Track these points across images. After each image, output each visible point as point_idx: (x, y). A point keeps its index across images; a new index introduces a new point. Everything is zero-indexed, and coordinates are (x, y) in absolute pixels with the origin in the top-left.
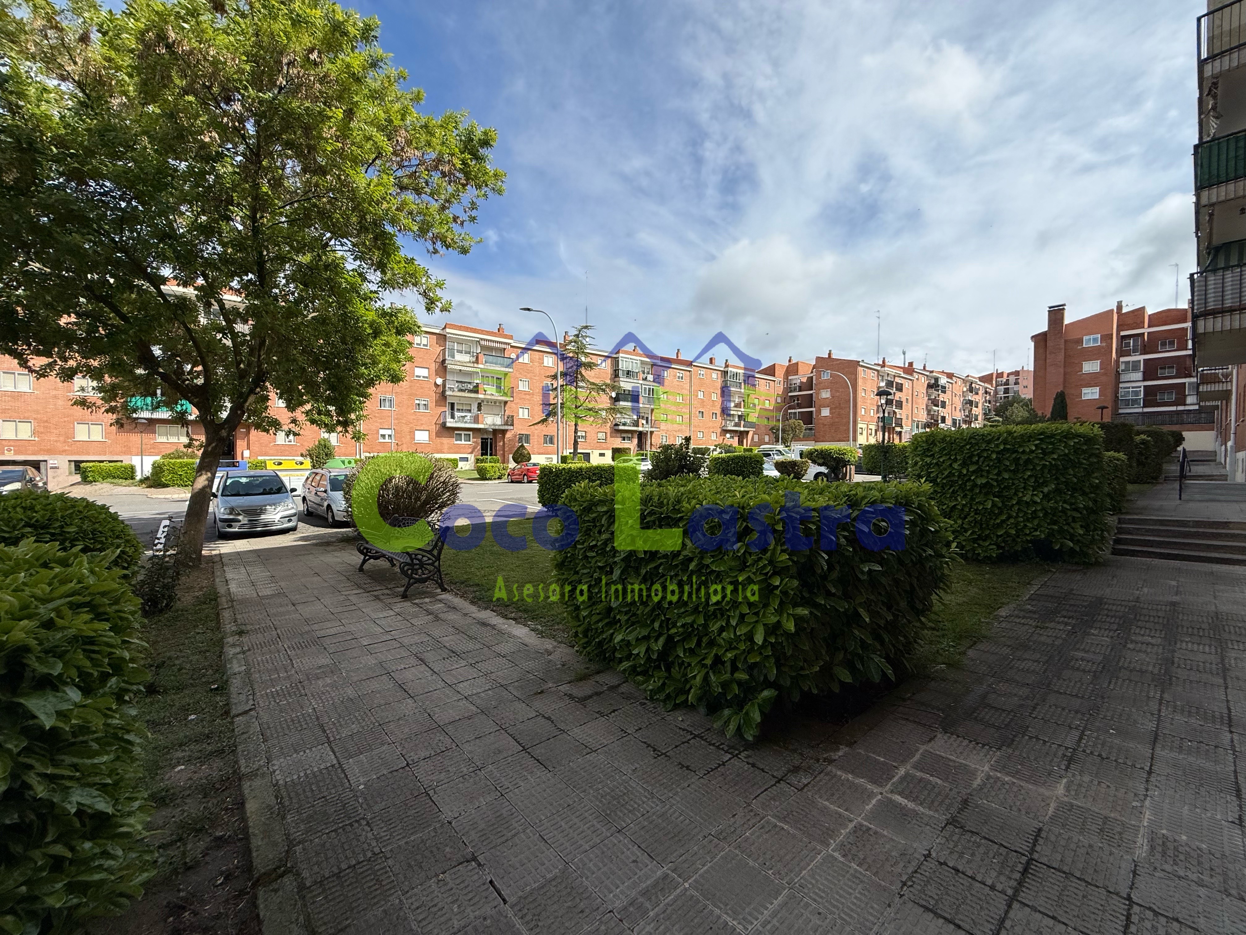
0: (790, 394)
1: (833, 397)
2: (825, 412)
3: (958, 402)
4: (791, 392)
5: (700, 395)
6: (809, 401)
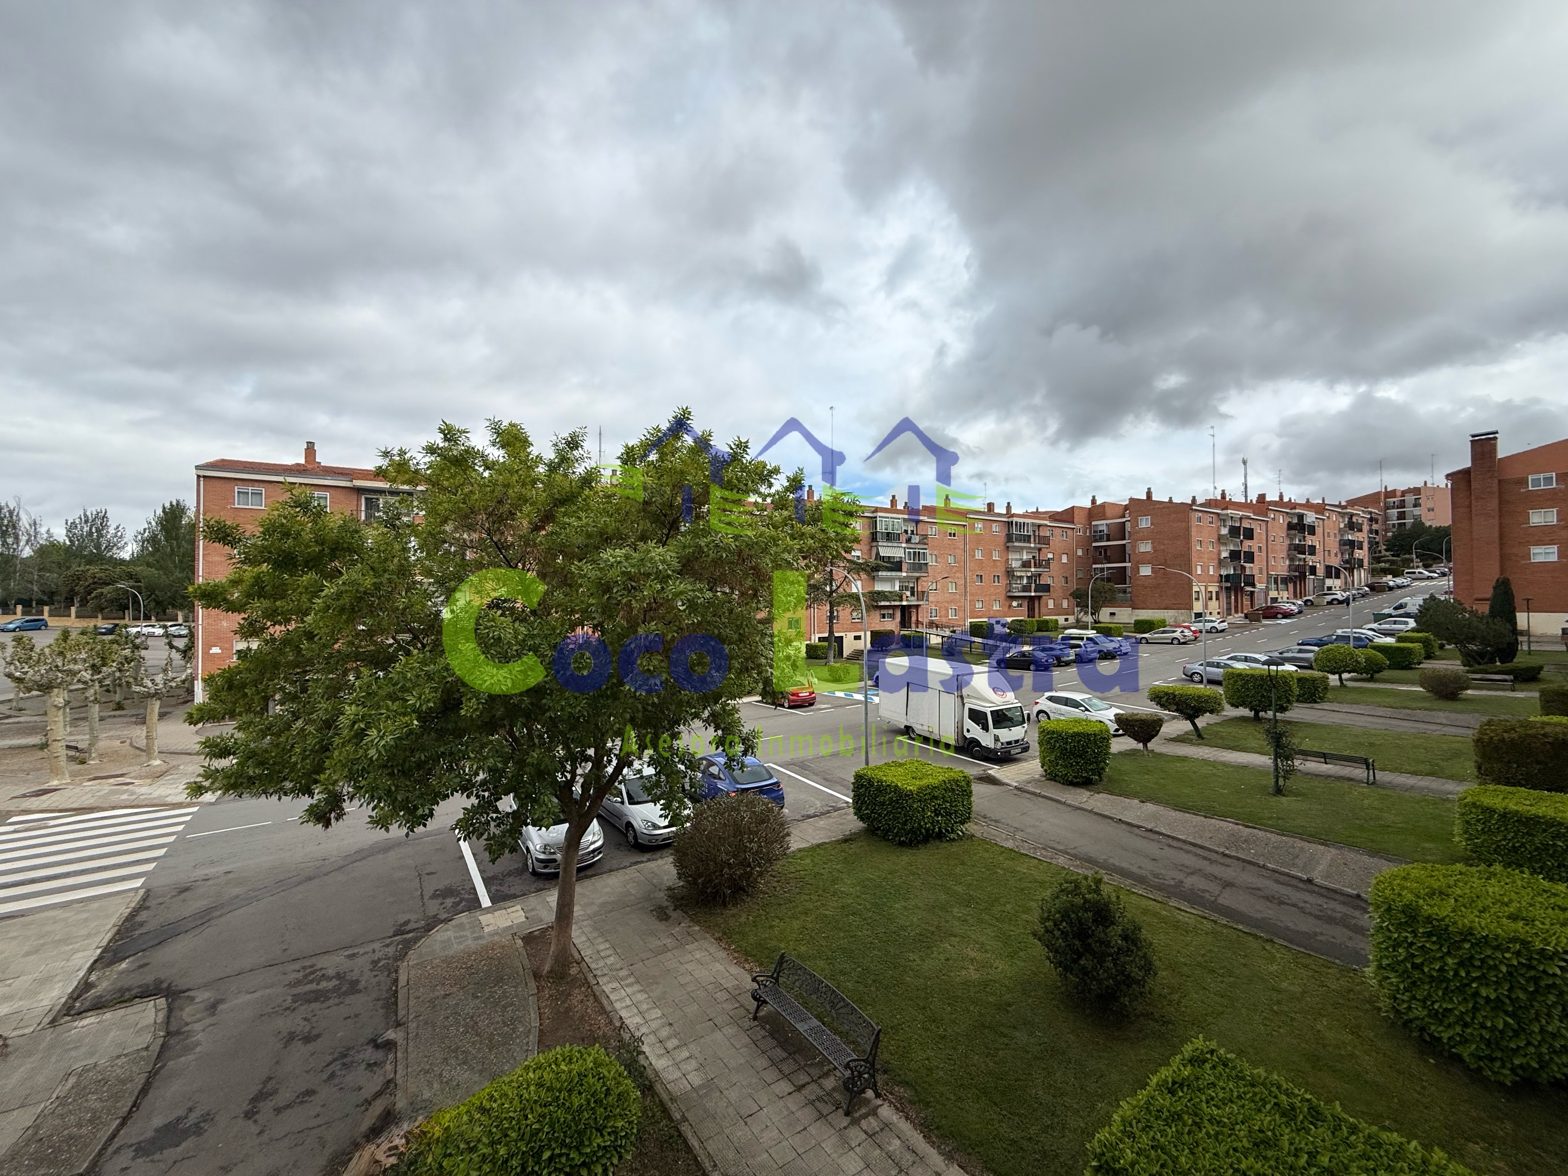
0: (1094, 544)
1: (1155, 551)
2: (1146, 571)
3: (1333, 544)
4: (1096, 541)
5: (978, 555)
6: (1121, 554)
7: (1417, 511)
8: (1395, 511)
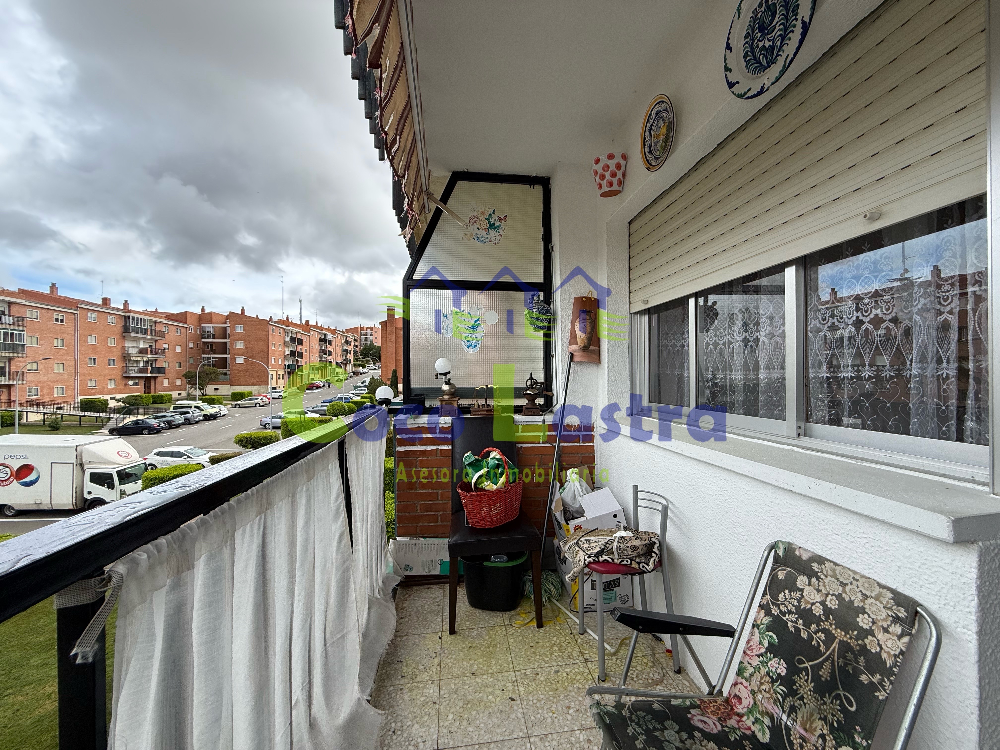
0: (203, 340)
1: (246, 348)
2: (240, 360)
5: (91, 341)
6: (223, 348)
7: (371, 338)
8: (364, 337)
